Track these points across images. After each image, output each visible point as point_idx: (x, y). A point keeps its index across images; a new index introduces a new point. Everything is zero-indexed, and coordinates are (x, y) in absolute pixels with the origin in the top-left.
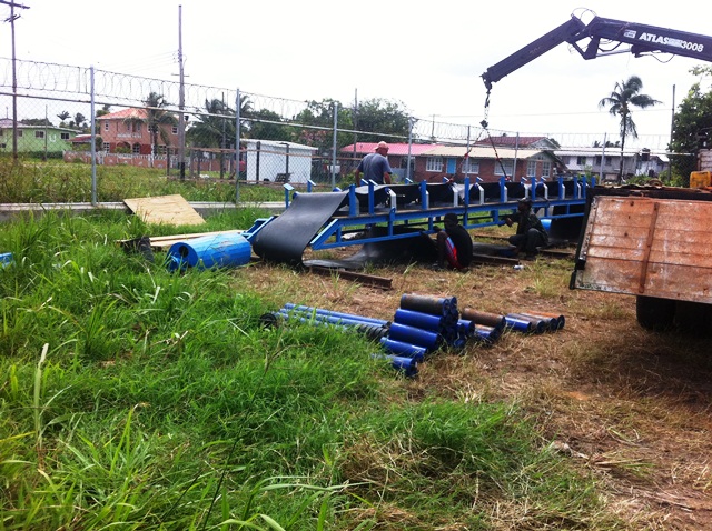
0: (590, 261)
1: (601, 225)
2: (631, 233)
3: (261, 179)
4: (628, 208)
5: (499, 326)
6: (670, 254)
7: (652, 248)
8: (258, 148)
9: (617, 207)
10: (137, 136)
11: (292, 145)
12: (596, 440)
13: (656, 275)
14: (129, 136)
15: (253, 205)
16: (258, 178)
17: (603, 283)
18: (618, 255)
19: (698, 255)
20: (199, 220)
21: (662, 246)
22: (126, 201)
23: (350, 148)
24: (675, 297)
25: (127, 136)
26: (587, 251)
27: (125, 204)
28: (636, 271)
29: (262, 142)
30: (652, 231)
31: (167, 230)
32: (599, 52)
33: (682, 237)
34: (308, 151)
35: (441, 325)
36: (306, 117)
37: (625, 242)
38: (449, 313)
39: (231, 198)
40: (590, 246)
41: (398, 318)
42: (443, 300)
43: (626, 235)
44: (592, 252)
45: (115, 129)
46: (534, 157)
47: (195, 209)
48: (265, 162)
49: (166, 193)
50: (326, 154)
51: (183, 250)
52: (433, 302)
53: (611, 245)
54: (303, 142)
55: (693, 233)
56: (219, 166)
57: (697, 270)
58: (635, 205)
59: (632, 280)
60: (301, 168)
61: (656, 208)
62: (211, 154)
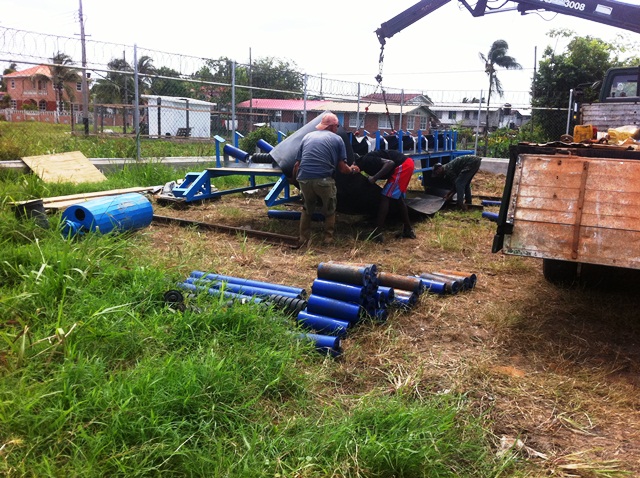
0: (518, 225)
1: (528, 186)
2: (560, 195)
3: (163, 133)
4: (555, 167)
5: (416, 289)
6: (603, 217)
7: (584, 210)
8: (159, 104)
9: (544, 166)
10: (43, 94)
11: (192, 101)
12: (550, 434)
13: (589, 240)
14: (35, 93)
15: (155, 160)
16: (159, 133)
17: (533, 249)
18: (548, 218)
19: (633, 218)
20: (99, 177)
21: (594, 208)
22: (25, 159)
23: (246, 104)
24: (610, 263)
25: (33, 94)
26: (514, 214)
27: (23, 162)
28: (568, 236)
29: (163, 98)
30: (582, 192)
31: (66, 189)
32: (487, 9)
33: (614, 199)
34: (207, 106)
35: (362, 297)
36: (204, 74)
37: (554, 204)
38: (370, 282)
39: (132, 154)
40: (517, 208)
41: (317, 290)
42: (362, 269)
43: (555, 196)
44: (519, 215)
45: (21, 87)
46: (413, 112)
47: (96, 166)
48: (167, 117)
49: (67, 149)
50: (224, 109)
51: (79, 213)
52: (352, 271)
53: (539, 207)
54: (202, 98)
55: (627, 195)
56: (121, 120)
57: (633, 234)
58: (563, 164)
59: (563, 245)
60: (201, 123)
61: (586, 166)
62: (115, 109)
